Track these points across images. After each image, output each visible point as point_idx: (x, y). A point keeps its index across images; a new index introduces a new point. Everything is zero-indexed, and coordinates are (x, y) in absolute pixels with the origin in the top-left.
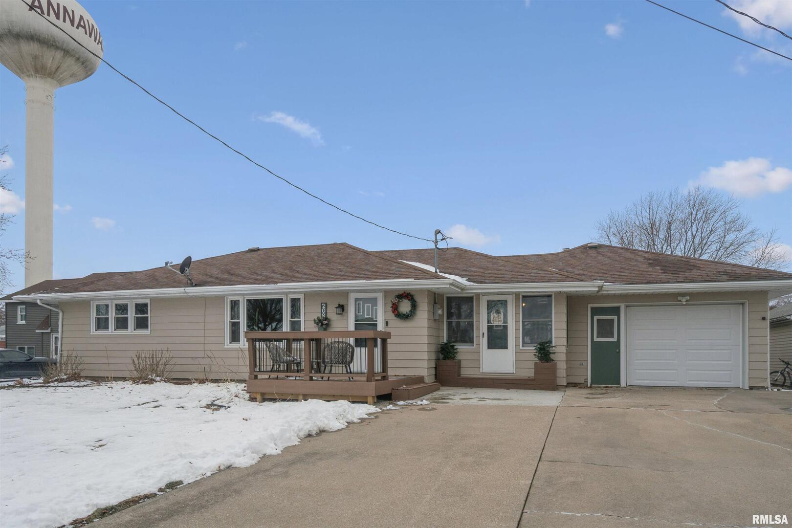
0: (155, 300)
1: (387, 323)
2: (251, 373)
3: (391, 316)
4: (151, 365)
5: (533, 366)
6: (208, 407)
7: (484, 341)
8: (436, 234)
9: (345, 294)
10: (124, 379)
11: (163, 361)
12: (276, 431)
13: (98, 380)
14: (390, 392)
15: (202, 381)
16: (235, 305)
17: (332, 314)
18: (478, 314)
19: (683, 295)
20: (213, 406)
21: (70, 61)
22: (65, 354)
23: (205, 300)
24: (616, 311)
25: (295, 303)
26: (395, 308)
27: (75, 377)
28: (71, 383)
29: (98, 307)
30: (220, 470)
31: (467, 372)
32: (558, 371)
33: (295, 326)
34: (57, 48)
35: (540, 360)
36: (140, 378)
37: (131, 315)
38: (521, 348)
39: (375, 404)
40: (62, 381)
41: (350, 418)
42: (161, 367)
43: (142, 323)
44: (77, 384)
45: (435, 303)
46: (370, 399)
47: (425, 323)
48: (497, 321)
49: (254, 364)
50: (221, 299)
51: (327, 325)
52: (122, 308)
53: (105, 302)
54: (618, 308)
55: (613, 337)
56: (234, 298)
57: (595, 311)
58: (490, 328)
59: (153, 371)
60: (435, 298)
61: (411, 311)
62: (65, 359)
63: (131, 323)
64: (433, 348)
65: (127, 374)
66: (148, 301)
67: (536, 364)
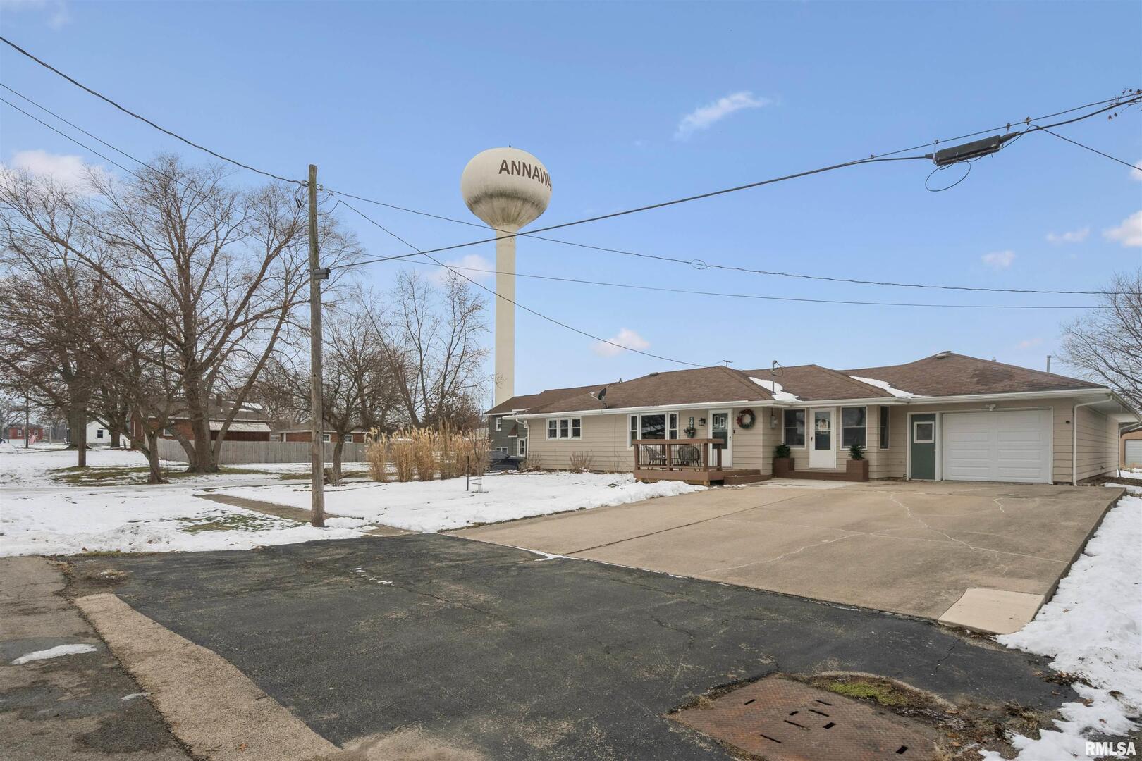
0: (584, 417)
1: (734, 431)
2: (636, 466)
3: (737, 426)
4: (581, 461)
5: (845, 463)
6: (610, 485)
7: (813, 444)
8: (773, 364)
9: (706, 411)
10: (566, 470)
11: (588, 458)
12: (632, 493)
13: (550, 471)
14: (722, 479)
15: (612, 472)
16: (634, 419)
17: (697, 426)
18: (808, 422)
19: (990, 403)
20: (613, 485)
21: (528, 206)
22: (532, 454)
23: (615, 416)
24: (932, 417)
25: (673, 419)
26: (740, 421)
27: (537, 469)
28: (535, 472)
29: (550, 422)
30: (602, 506)
31: (799, 467)
32: (870, 467)
33: (673, 434)
34: (518, 198)
35: (853, 457)
36: (575, 470)
37: (570, 427)
38: (841, 449)
39: (708, 486)
40: (530, 471)
41: (681, 491)
42: (587, 462)
43: (576, 433)
44: (539, 473)
45: (772, 415)
46: (705, 483)
47: (761, 431)
48: (823, 429)
49: (638, 460)
50: (625, 415)
51: (694, 433)
52: (565, 423)
53: (555, 419)
54: (934, 415)
55: (931, 439)
56: (633, 415)
57: (914, 418)
58: (817, 434)
59: (583, 465)
60: (773, 413)
61: (750, 423)
62: (531, 457)
63: (570, 433)
64: (771, 449)
65: (567, 468)
66: (580, 418)
67: (848, 461)
